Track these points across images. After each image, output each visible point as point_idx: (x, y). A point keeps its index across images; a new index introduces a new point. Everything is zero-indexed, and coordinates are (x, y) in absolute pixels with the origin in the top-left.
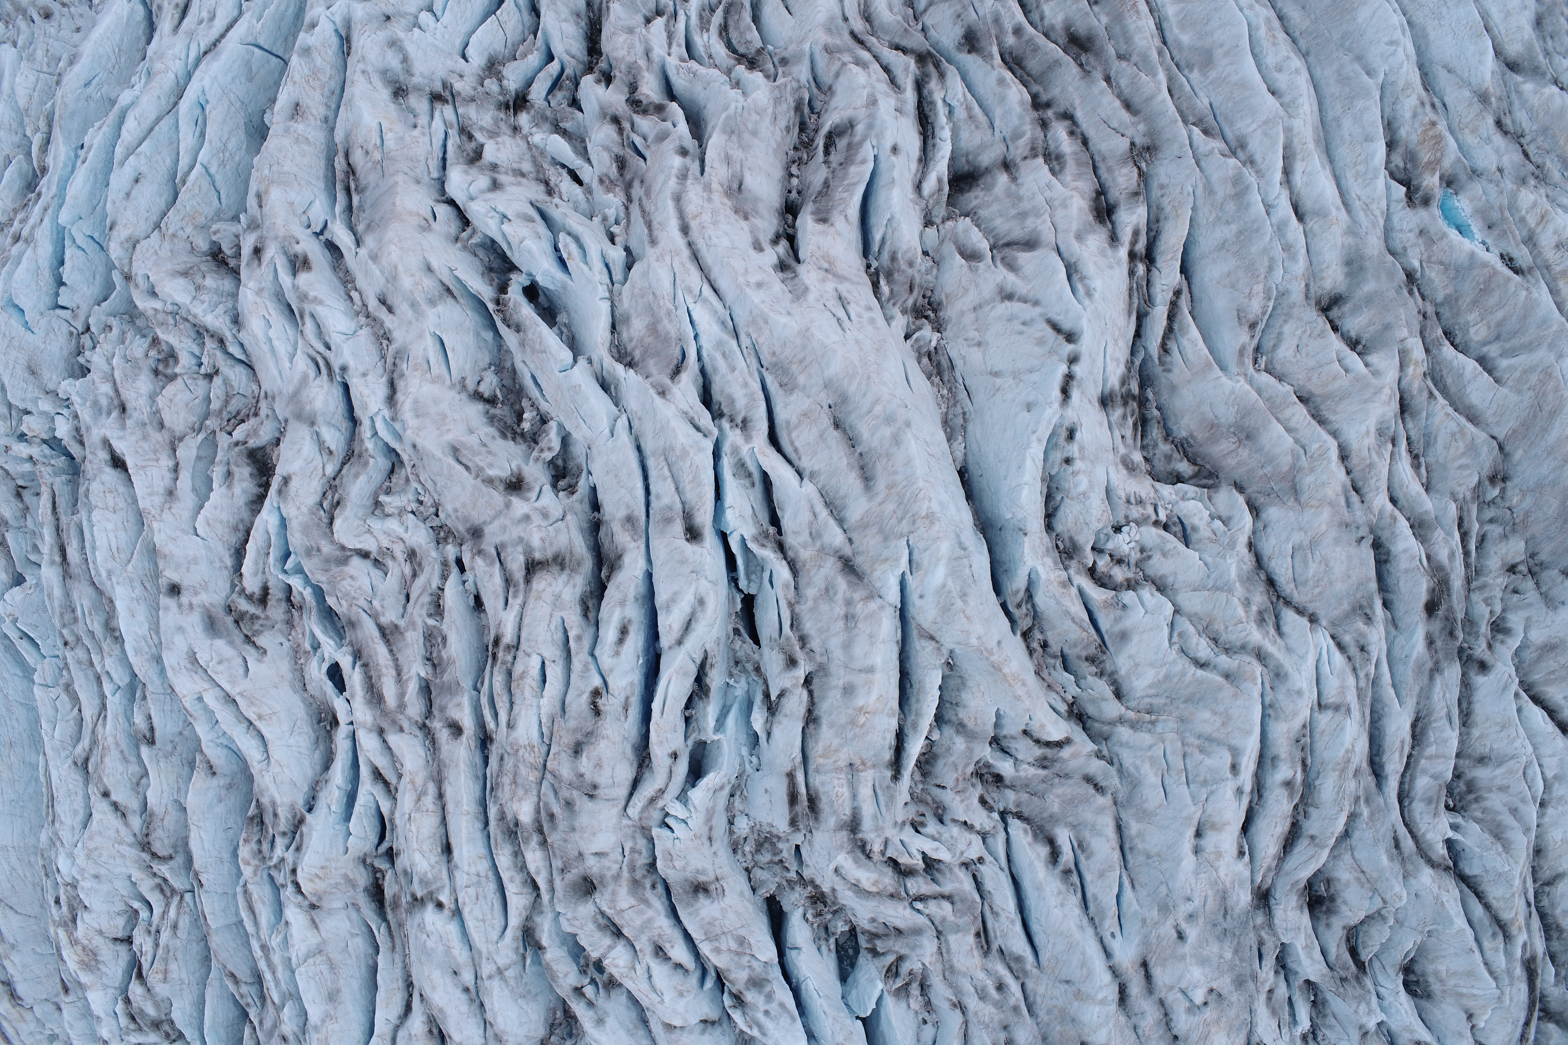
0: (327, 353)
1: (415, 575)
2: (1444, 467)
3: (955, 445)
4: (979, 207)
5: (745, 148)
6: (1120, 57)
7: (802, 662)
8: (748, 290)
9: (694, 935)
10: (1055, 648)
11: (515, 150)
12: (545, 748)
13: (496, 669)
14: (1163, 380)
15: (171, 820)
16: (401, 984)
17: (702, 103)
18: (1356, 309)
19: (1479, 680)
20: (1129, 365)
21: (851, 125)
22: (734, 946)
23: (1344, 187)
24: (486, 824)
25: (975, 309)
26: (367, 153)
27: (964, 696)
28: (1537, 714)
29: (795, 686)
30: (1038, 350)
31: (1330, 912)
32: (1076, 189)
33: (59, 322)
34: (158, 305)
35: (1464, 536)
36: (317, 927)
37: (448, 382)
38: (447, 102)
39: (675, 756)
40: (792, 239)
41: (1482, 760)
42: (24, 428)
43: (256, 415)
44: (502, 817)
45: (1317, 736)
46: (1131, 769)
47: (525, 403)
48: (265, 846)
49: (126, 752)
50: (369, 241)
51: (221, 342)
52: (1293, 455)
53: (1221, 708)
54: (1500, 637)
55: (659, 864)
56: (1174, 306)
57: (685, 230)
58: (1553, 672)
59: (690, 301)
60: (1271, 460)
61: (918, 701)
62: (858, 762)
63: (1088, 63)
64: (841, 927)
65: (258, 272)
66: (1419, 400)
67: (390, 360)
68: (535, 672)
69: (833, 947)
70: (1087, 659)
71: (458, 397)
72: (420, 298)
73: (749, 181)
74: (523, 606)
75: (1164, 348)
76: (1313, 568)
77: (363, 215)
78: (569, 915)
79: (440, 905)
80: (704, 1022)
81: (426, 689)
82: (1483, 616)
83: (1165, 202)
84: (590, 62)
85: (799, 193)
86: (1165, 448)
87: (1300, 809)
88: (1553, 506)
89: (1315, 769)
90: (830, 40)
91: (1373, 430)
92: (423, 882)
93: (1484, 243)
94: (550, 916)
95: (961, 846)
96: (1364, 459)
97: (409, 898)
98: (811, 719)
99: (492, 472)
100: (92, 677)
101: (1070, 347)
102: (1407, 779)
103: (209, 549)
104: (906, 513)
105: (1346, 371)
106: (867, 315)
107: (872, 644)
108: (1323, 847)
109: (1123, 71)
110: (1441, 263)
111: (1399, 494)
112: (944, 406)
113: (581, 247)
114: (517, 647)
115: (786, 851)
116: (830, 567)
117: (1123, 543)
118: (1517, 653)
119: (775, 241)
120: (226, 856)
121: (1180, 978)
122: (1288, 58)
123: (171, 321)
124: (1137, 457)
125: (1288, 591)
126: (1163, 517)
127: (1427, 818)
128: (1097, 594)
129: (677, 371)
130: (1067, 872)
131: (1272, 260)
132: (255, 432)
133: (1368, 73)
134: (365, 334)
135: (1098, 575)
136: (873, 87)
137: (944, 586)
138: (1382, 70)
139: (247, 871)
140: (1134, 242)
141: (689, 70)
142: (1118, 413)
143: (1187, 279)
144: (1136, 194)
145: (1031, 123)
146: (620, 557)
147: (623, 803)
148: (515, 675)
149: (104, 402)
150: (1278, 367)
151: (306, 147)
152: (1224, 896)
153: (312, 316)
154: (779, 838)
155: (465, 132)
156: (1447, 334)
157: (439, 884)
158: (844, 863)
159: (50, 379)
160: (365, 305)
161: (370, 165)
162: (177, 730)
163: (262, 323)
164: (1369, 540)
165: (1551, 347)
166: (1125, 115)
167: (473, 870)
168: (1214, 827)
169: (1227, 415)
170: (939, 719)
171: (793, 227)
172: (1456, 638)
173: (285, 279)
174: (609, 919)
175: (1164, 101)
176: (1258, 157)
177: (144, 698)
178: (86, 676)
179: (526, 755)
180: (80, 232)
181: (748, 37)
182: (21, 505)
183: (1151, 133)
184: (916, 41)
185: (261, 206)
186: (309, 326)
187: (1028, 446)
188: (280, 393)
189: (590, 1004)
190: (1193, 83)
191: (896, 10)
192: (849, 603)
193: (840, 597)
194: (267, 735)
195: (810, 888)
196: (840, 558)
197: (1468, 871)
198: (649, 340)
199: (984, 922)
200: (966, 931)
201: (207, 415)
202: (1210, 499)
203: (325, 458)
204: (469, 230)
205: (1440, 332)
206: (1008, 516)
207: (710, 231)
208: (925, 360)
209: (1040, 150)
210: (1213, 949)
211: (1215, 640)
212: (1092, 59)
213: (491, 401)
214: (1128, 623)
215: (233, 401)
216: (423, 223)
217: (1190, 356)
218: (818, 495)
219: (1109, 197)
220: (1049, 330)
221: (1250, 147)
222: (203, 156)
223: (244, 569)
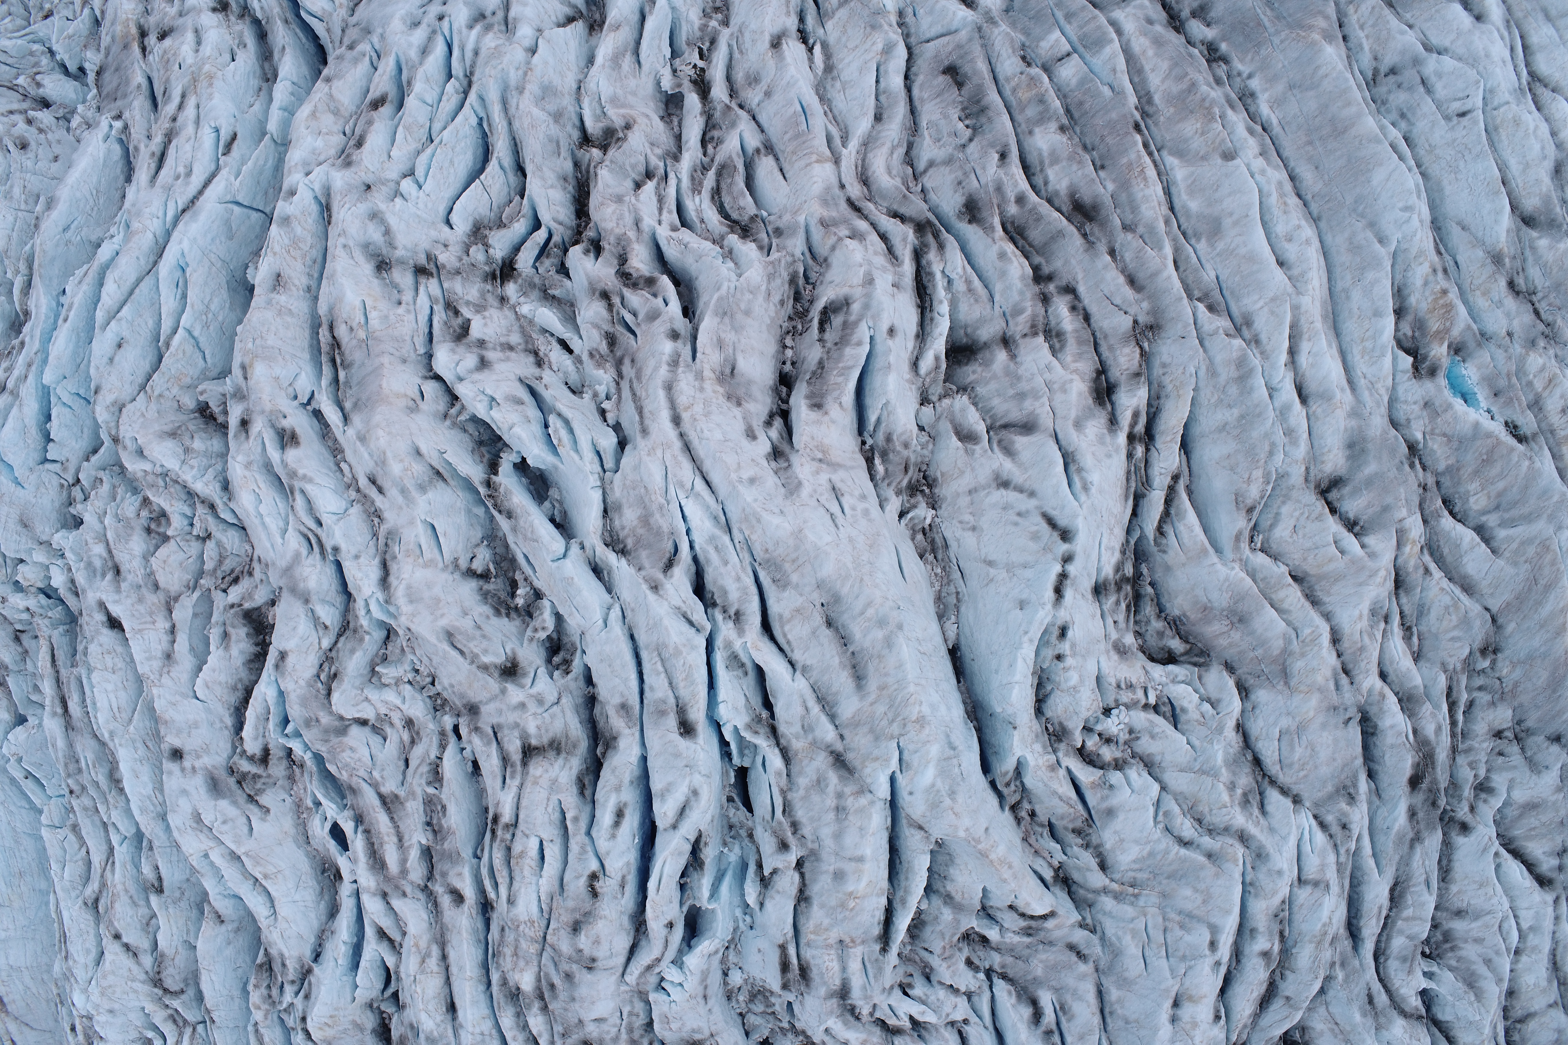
0: (319, 531)
1: (413, 742)
2: (1436, 636)
3: (948, 625)
5: (737, 329)
6: (1125, 228)
7: (793, 847)
8: (740, 488)
10: (1043, 817)
11: (503, 322)
12: (545, 922)
13: (495, 845)
14: (1158, 560)
15: (181, 959)
17: (694, 274)
18: (1356, 491)
19: (1460, 841)
20: (1124, 548)
21: (846, 303)
23: (1350, 364)
24: (489, 984)
25: (970, 492)
26: (352, 329)
27: (952, 871)
28: (1515, 870)
29: (787, 868)
30: (1033, 546)
32: (1076, 371)
33: (48, 476)
34: (147, 466)
35: (1452, 706)
37: (441, 565)
38: (431, 275)
40: (786, 419)
41: (1459, 914)
42: (19, 578)
44: (504, 982)
45: (1295, 909)
46: (1114, 939)
47: (518, 578)
48: (275, 992)
49: (136, 898)
50: (357, 419)
51: (212, 507)
52: (1285, 639)
53: (1202, 886)
54: (1483, 798)
55: (656, 1026)
56: (1172, 490)
57: (676, 420)
58: (1533, 829)
59: (682, 496)
60: (1263, 643)
61: (907, 879)
62: (848, 940)
63: (1092, 234)
65: (245, 446)
66: (1415, 576)
67: (382, 541)
68: (534, 851)
70: (1073, 831)
71: (451, 578)
72: (410, 484)
73: (744, 365)
74: (521, 787)
75: (1160, 531)
76: (1299, 752)
77: (350, 392)
81: (427, 853)
82: (1467, 780)
83: (1166, 380)
84: (579, 226)
85: (793, 364)
86: (1158, 625)
87: (1278, 972)
88: (1542, 676)
89: (1292, 939)
90: (825, 214)
91: (1366, 612)
92: (430, 1039)
93: (1489, 411)
95: (947, 1008)
96: (1355, 643)
98: (802, 898)
99: (486, 659)
100: (98, 823)
101: (1064, 547)
102: (1384, 939)
103: (208, 711)
104: (897, 715)
105: (1343, 553)
106: (861, 506)
107: (862, 836)
108: (1298, 1006)
109: (1128, 243)
110: (1444, 435)
111: (1389, 669)
112: (937, 584)
113: (571, 431)
114: (516, 825)
115: (779, 1006)
116: (822, 761)
117: (1112, 725)
118: (1499, 812)
119: (769, 423)
120: (237, 995)
122: (1299, 227)
123: (162, 483)
124: (1130, 639)
125: (1274, 772)
126: (1152, 700)
127: (1400, 974)
128: (1086, 775)
129: (669, 565)
130: (1049, 1033)
131: (1273, 445)
132: (250, 596)
133: (1380, 241)
134: (356, 510)
135: (1087, 754)
136: (870, 263)
137: (933, 785)
138: (1395, 237)
139: (258, 1014)
140: (1134, 424)
141: (680, 242)
142: (1111, 600)
143: (1186, 453)
144: (1138, 375)
145: (1032, 299)
146: (615, 738)
147: (621, 970)
148: (514, 854)
149: (98, 563)
150: (1274, 546)
151: (289, 319)
153: (302, 491)
154: (772, 993)
155: (451, 308)
156: (1447, 502)
157: (444, 1042)
158: (834, 1025)
159: (43, 532)
160: (354, 478)
161: (354, 342)
162: (186, 876)
163: (252, 497)
164: (1357, 719)
165: (1551, 518)
166: (1128, 292)
167: (477, 1030)
168: (1191, 999)
169: (1220, 600)
170: (929, 890)
171: (787, 402)
172: (1439, 806)
173: (274, 454)
175: (1169, 277)
176: (1263, 337)
177: (151, 850)
178: (92, 822)
179: (527, 930)
180: (64, 392)
181: (742, 203)
182: (20, 649)
183: (1155, 311)
184: (917, 208)
185: (246, 378)
186: (299, 502)
187: (1019, 647)
188: (274, 564)
190: (1200, 253)
191: (894, 172)
192: (840, 796)
193: (831, 789)
194: (273, 893)
195: (801, 1038)
196: (832, 752)
197: (1440, 1018)
198: (641, 531)
201: (201, 574)
202: (1200, 678)
203: (321, 632)
204: (458, 407)
205: (1439, 502)
206: (998, 710)
207: (702, 423)
208: (920, 537)
209: (1041, 327)
211: (1200, 821)
212: (1096, 230)
213: (485, 576)
214: (1115, 801)
215: (227, 561)
216: (411, 403)
217: (1186, 541)
218: (810, 691)
219: (1110, 374)
220: (1044, 526)
221: (1256, 325)
222: (185, 320)
223: (244, 734)
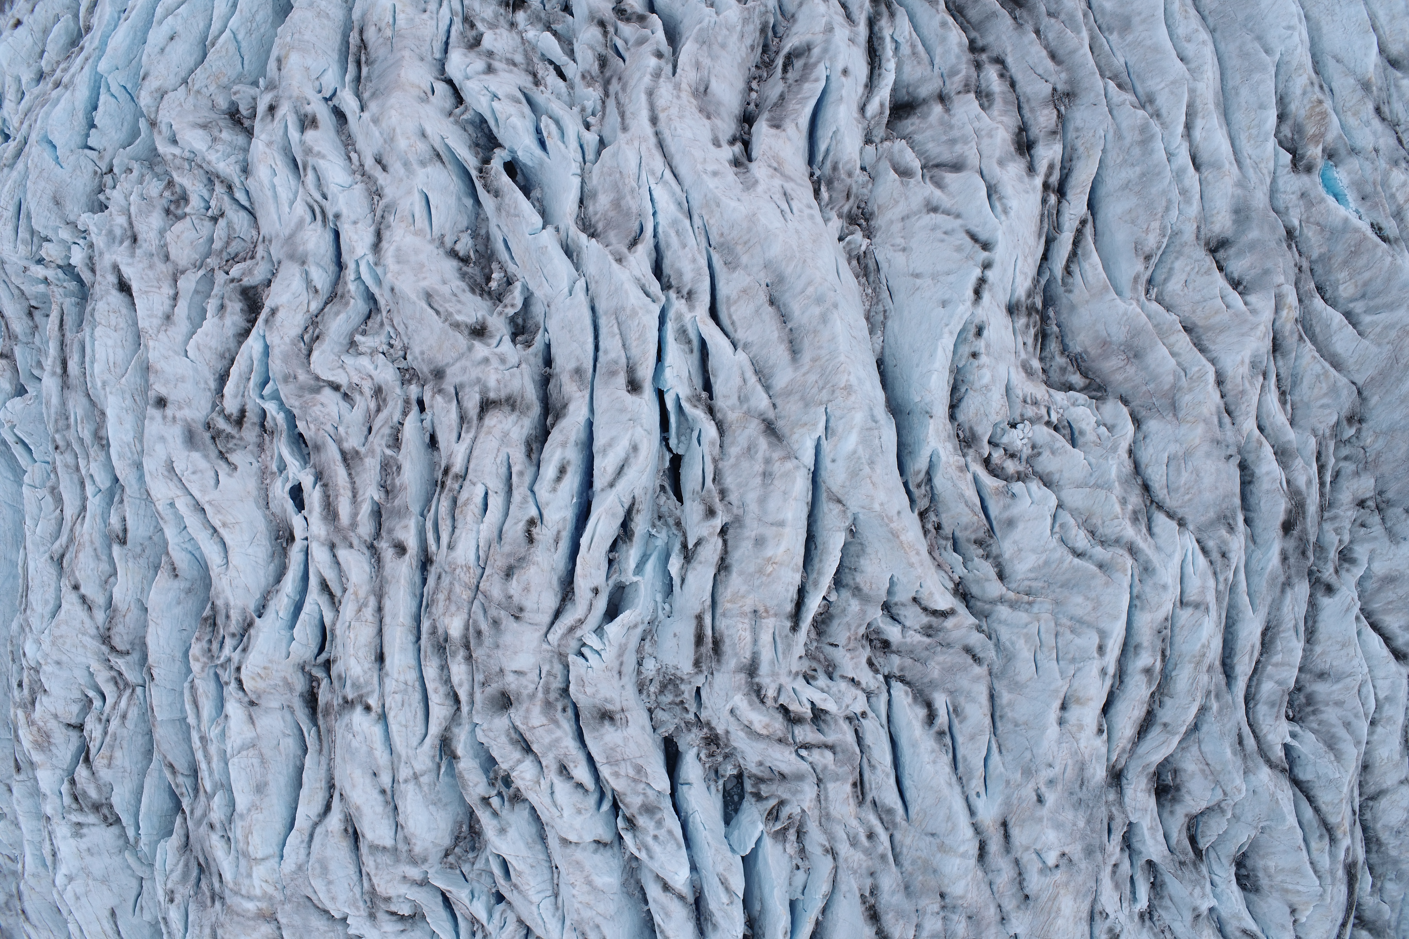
0: (324, 202)
1: (379, 410)
2: (1308, 405)
3: (875, 337)
4: (914, 132)
5: (713, 57)
6: (1050, 14)
7: (720, 513)
8: (704, 177)
9: (596, 757)
10: (947, 530)
11: (511, 42)
12: (480, 571)
13: (443, 496)
14: (1064, 301)
15: (132, 617)
16: (323, 784)
17: (679, 18)
18: (1240, 253)
19: (1325, 602)
20: (1036, 281)
21: (808, 48)
22: (632, 773)
23: (1238, 147)
24: (419, 638)
25: (903, 219)
26: (380, 30)
27: (862, 561)
28: (1375, 640)
29: (711, 534)
30: (956, 256)
31: (1174, 800)
32: (1001, 122)
33: (86, 161)
34: (177, 151)
35: (1321, 469)
36: (253, 723)
37: (429, 237)
39: (596, 591)
40: (747, 145)
41: (1322, 676)
42: (43, 254)
43: (252, 258)
44: (434, 631)
45: (1177, 630)
46: (1008, 644)
47: (494, 266)
48: (215, 646)
49: (99, 550)
50: (373, 106)
51: (230, 188)
52: (1174, 375)
53: (1093, 594)
54: (1346, 565)
55: (572, 689)
56: (1079, 233)
57: (654, 120)
58: (1391, 602)
59: (652, 181)
60: (1154, 378)
61: (821, 561)
62: (761, 609)
63: (1021, 17)
64: (729, 770)
65: (270, 127)
66: (1290, 341)
67: (379, 213)
68: (478, 499)
69: (721, 787)
70: (975, 542)
71: (436, 251)
72: (412, 158)
73: (715, 86)
74: (474, 440)
75: (1068, 270)
76: (1185, 476)
77: (369, 84)
78: (485, 726)
79: (368, 708)
80: (597, 842)
81: (377, 513)
82: (1333, 543)
83: (1079, 143)
85: (757, 106)
86: (1061, 360)
87: (1157, 698)
88: (1402, 449)
89: (1172, 661)
91: (1247, 361)
92: (355, 686)
93: (1357, 211)
94: (467, 727)
95: (848, 700)
96: (1237, 385)
97: (340, 701)
98: (723, 566)
99: (459, 318)
100: (76, 481)
101: (985, 255)
102: (1254, 683)
103: (196, 370)
104: (826, 383)
105: (1228, 307)
106: (807, 211)
107: (785, 500)
108: (1174, 734)
109: (1052, 27)
110: (1318, 224)
111: (1266, 423)
112: (867, 304)
113: (561, 129)
114: (465, 477)
115: (688, 692)
116: (755, 427)
117: (1017, 439)
118: (1360, 583)
119: (732, 142)
120: (179, 655)
121: (1036, 839)
122: (1197, 30)
123: (187, 166)
124: (1036, 364)
125: (1161, 497)
126: (1054, 418)
127: (1269, 720)
128: (989, 482)
129: (634, 243)
130: (941, 734)
131: (1169, 201)
133: (1266, 52)
134: (359, 189)
135: (992, 466)
136: (831, 17)
137: (855, 452)
138: (1279, 49)
139: (196, 667)
140: (1049, 174)
142: (1022, 321)
143: (1092, 214)
144: (1054, 133)
145: (967, 63)
146: (565, 406)
147: (545, 629)
148: (459, 503)
149: (118, 232)
150: (1167, 299)
151: (325, 21)
152: (1082, 767)
153: (314, 169)
154: (682, 680)
155: (468, 21)
156: (1320, 289)
157: (369, 689)
158: (740, 704)
160: (362, 165)
161: (381, 40)
162: (148, 534)
163: (269, 172)
164: (1236, 460)
166: (1050, 64)
167: (402, 678)
168: (1078, 701)
169: (1119, 334)
170: (838, 582)
171: (749, 133)
172: (1308, 558)
173: (294, 134)
174: (521, 735)
175: (1085, 57)
176: (1164, 112)
177: (122, 501)
178: (71, 479)
179: (462, 575)
180: (115, 81)
182: (31, 324)
183: (1071, 82)
185: (279, 69)
187: (941, 336)
188: (277, 236)
189: (495, 814)
190: (1112, 44)
192: (768, 461)
193: (760, 456)
194: (228, 542)
195: (705, 730)
196: (764, 420)
197: (1302, 776)
198: (612, 214)
199: (861, 775)
200: (845, 780)
201: (208, 255)
202: (1097, 408)
203: (311, 295)
204: (462, 108)
205: (1312, 285)
206: (917, 399)
207: (676, 123)
208: (854, 262)
209: (973, 87)
210: (1068, 815)
211: (1093, 533)
212: (1025, 14)
213: (465, 260)
214: (1015, 511)
215: (234, 244)
216: (423, 95)
217: (1090, 279)
218: (749, 363)
219: (1030, 133)
220: (968, 239)
221: (1157, 102)
222: (233, 22)
223: (226, 390)
